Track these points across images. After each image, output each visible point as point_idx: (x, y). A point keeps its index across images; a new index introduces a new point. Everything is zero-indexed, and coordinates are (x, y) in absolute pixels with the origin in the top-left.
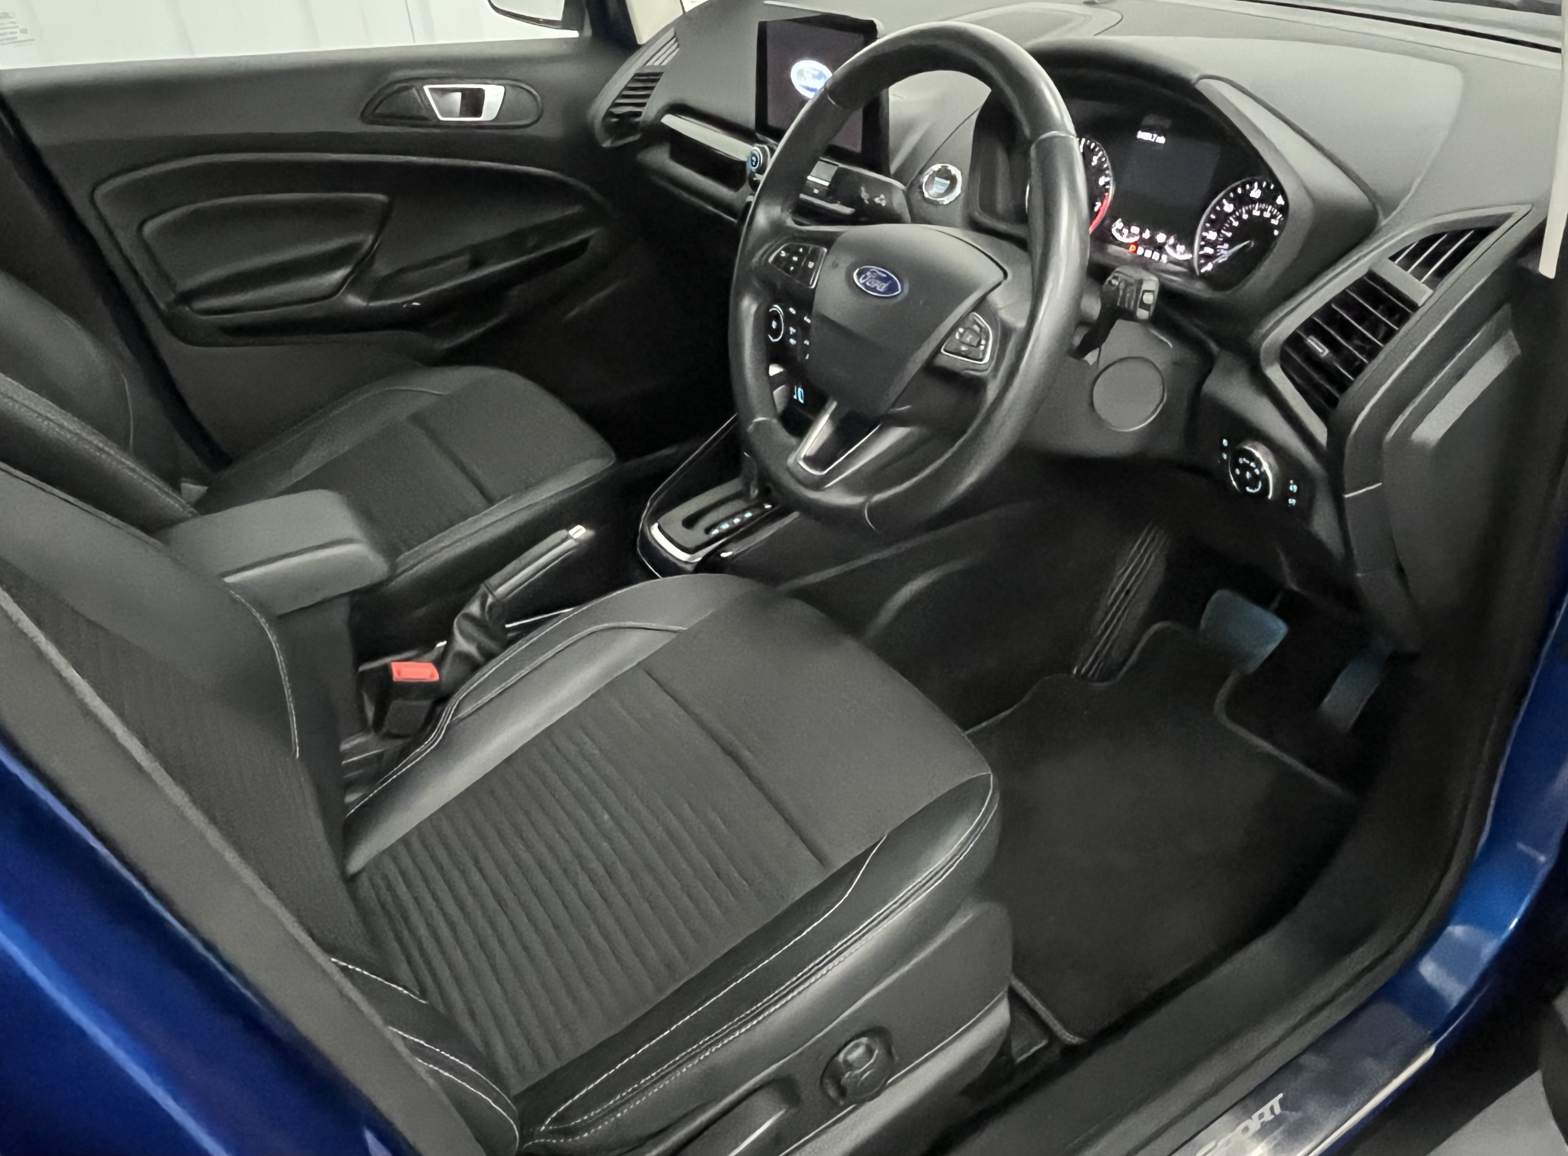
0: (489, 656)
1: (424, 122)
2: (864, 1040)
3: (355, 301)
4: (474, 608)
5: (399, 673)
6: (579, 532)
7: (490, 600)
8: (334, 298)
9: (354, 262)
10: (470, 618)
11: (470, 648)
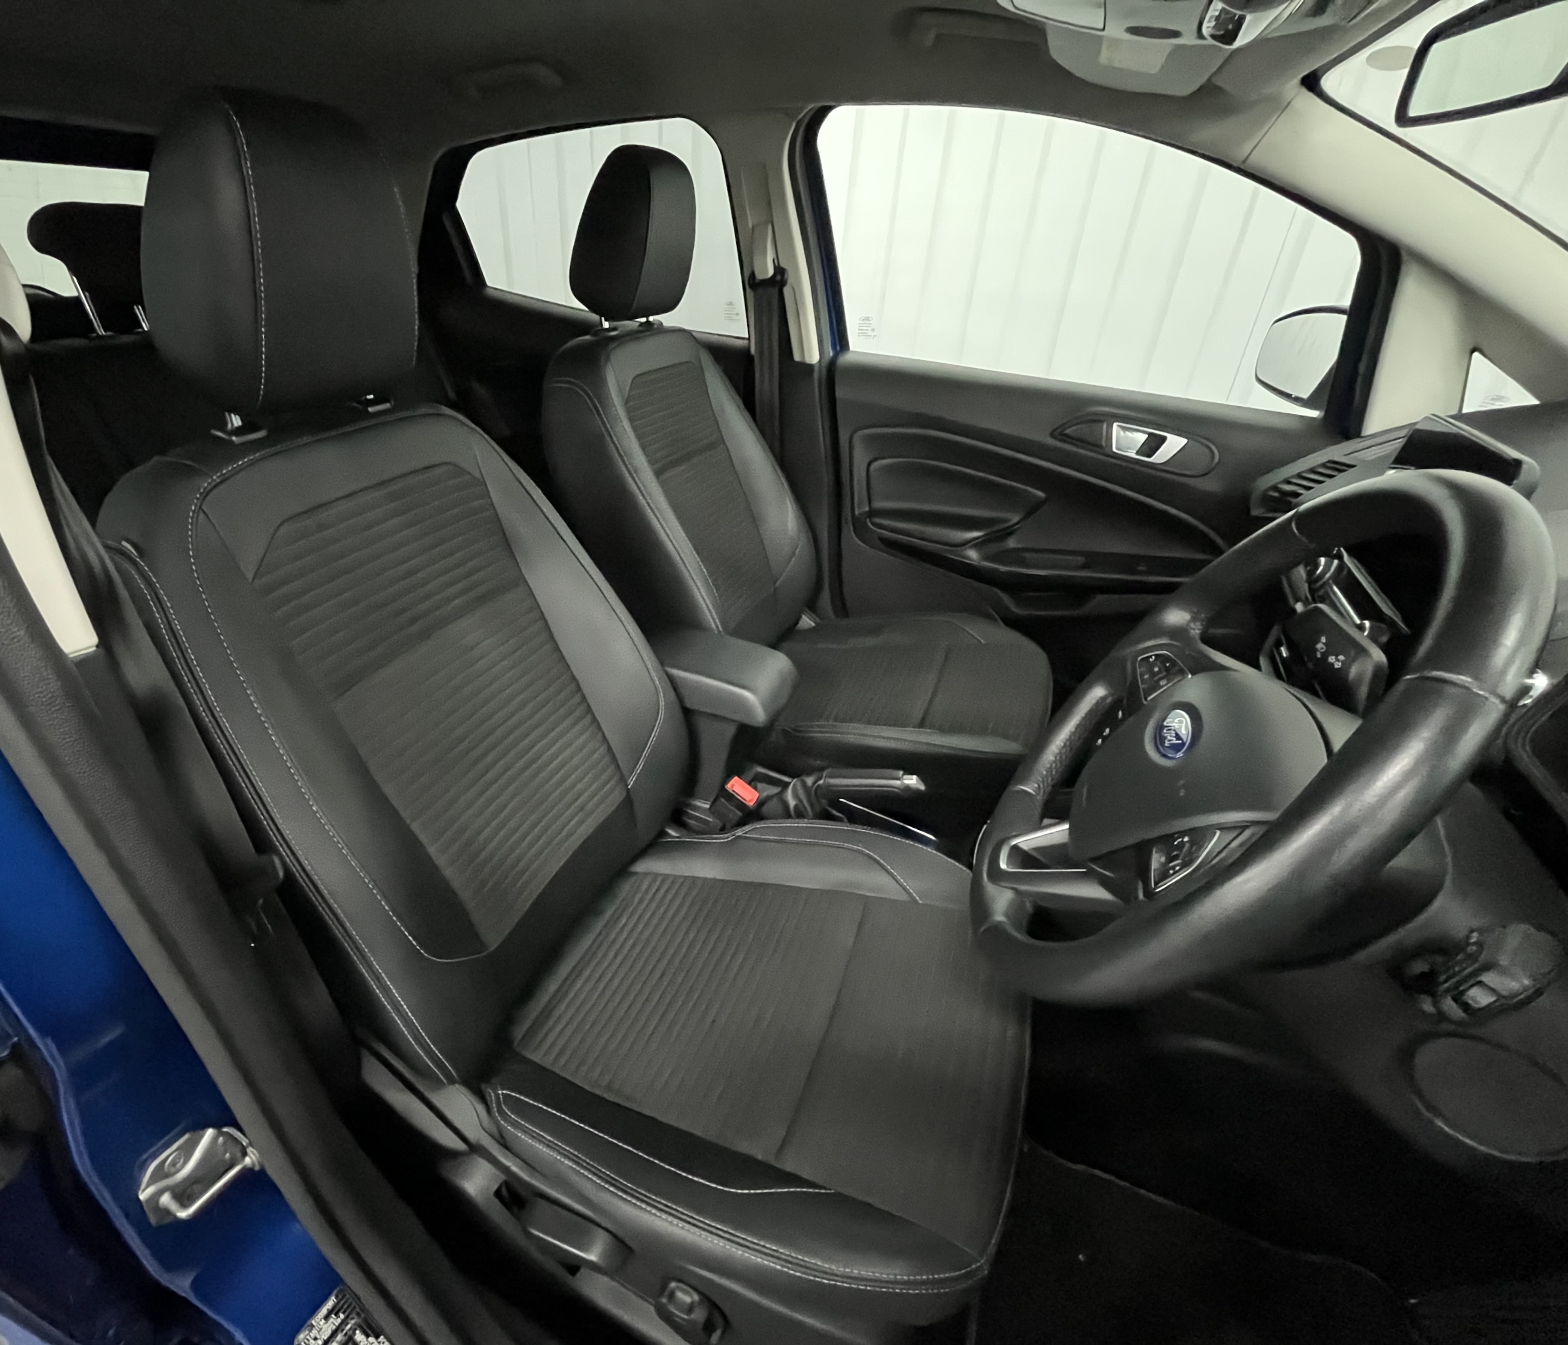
0: (800, 814)
1: (1098, 449)
2: (696, 1297)
3: (973, 555)
4: (809, 781)
5: (733, 786)
6: (912, 781)
7: (821, 782)
8: (959, 549)
9: (989, 531)
10: (804, 784)
11: (792, 803)
